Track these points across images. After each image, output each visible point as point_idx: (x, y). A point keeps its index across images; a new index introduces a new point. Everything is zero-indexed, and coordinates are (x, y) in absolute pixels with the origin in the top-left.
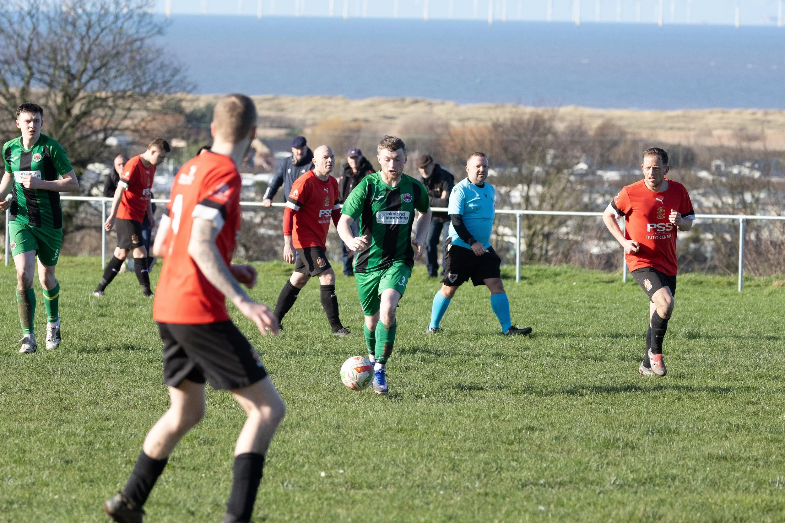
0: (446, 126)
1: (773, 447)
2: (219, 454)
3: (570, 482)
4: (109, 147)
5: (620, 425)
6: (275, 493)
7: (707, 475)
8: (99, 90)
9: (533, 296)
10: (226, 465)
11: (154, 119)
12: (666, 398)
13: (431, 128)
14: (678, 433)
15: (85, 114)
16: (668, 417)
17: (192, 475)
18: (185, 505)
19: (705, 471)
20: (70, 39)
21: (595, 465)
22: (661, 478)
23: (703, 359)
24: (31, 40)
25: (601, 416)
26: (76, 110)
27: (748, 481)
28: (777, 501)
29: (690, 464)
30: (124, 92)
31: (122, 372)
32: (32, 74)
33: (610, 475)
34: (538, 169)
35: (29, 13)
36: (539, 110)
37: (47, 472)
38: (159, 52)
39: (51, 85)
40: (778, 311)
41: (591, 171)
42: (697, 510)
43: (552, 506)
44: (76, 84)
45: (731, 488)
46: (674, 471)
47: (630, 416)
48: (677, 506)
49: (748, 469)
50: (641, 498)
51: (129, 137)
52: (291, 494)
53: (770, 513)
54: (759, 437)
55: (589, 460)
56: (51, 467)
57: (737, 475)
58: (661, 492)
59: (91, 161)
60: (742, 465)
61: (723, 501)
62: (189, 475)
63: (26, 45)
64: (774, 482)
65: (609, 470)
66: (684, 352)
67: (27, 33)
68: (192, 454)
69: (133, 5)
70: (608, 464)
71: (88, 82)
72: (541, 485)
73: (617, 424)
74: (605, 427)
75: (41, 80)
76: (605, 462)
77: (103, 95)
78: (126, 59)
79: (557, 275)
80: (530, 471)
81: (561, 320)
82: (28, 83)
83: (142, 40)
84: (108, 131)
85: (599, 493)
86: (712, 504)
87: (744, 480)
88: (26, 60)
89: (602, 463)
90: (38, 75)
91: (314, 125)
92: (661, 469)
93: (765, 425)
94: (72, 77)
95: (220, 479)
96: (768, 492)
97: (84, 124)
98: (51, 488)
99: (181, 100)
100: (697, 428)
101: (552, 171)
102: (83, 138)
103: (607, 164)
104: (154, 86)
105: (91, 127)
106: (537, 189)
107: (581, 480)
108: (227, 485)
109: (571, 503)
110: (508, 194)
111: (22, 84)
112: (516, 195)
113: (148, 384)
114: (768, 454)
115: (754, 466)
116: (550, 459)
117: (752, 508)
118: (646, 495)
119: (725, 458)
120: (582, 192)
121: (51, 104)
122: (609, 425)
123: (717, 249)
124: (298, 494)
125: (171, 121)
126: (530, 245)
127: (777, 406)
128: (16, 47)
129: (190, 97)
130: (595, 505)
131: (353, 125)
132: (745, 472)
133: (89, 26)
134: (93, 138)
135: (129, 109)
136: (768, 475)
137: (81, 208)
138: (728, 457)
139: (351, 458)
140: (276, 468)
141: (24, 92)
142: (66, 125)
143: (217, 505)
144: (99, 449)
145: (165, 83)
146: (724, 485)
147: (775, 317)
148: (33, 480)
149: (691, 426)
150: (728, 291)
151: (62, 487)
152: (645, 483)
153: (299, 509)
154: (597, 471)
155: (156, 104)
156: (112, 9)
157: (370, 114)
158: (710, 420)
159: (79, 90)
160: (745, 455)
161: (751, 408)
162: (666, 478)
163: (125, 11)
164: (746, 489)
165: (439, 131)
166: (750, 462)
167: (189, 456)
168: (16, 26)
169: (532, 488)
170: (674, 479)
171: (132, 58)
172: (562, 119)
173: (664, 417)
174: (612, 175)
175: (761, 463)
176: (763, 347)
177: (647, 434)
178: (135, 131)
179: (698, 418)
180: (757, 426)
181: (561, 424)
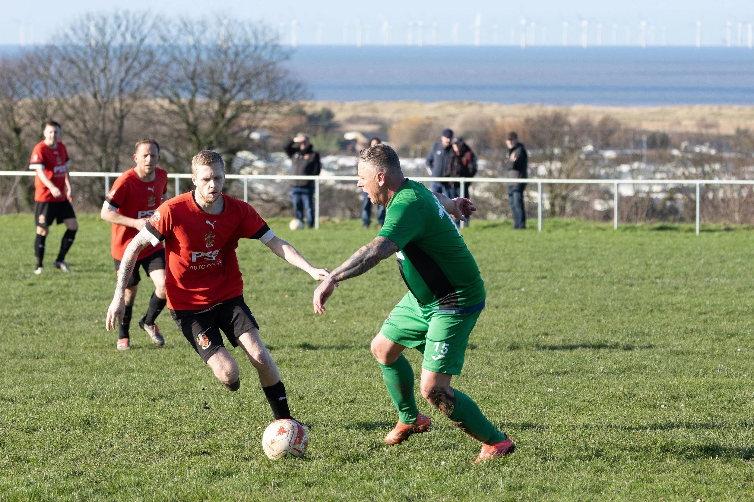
0: (492, 121)
1: (716, 345)
2: (323, 356)
3: (572, 371)
4: (252, 140)
5: (608, 331)
6: (362, 383)
7: (669, 365)
8: (245, 99)
9: (550, 240)
10: (327, 364)
11: (283, 120)
12: (642, 311)
13: (482, 123)
14: (650, 336)
15: (234, 117)
16: (643, 324)
17: (303, 371)
18: (297, 392)
19: (667, 362)
20: (223, 64)
21: (590, 358)
22: (636, 368)
23: (670, 283)
24: (195, 65)
25: (595, 324)
26: (229, 113)
27: (697, 368)
28: (718, 383)
29: (658, 357)
30: (262, 101)
31: (257, 299)
32: (196, 90)
33: (600, 366)
34: (557, 151)
35: (195, 47)
36: (558, 109)
37: (200, 371)
38: (286, 72)
39: (210, 96)
40: (724, 248)
41: (596, 151)
42: (661, 390)
43: (558, 388)
44: (228, 96)
45: (686, 373)
46: (646, 363)
47: (616, 324)
48: (647, 387)
49: (698, 360)
50: (621, 382)
51: (267, 133)
52: (373, 384)
53: (712, 391)
54: (707, 337)
55: (586, 356)
56: (203, 367)
57: (691, 364)
58: (636, 378)
59: (240, 149)
60: (694, 357)
61: (679, 384)
62: (301, 371)
63: (191, 68)
64: (716, 369)
65: (599, 362)
66: (656, 278)
67: (192, 60)
68: (304, 356)
69: (267, 39)
70: (598, 358)
71: (236, 94)
72: (551, 374)
73: (606, 330)
74: (598, 332)
75: (203, 94)
76: (597, 357)
77: (247, 103)
78: (263, 77)
79: (568, 225)
80: (543, 364)
81: (569, 257)
82: (194, 96)
83: (274, 63)
84: (252, 129)
85: (592, 379)
86: (671, 385)
87: (695, 368)
88: (192, 78)
89: (595, 357)
90: (201, 90)
91: (399, 122)
92: (636, 361)
93: (712, 328)
94: (225, 91)
95: (323, 374)
96: (712, 376)
97: (234, 124)
98: (202, 382)
99: (304, 106)
100: (663, 332)
101: (567, 151)
102: (234, 134)
103: (607, 146)
104: (283, 97)
105: (239, 126)
106: (556, 165)
107: (579, 370)
108: (328, 377)
109: (571, 386)
110: (536, 168)
111: (189, 97)
112: (542, 169)
113: (275, 307)
114: (713, 350)
115: (703, 358)
116: (557, 355)
117: (700, 387)
118: (625, 380)
119: (682, 353)
120: (589, 166)
121: (211, 110)
122: (600, 331)
123: (686, 205)
124: (378, 383)
125: (297, 120)
126: (552, 205)
127: (720, 315)
128: (185, 69)
129: (309, 103)
130: (588, 387)
131: (427, 122)
132: (696, 363)
133: (237, 54)
134: (241, 133)
135: (266, 113)
136: (712, 364)
137: (234, 184)
138: (684, 352)
139: (417, 357)
140: (363, 365)
141: (192, 102)
142: (221, 125)
143: (320, 392)
144: (238, 354)
145: (291, 94)
146: (681, 372)
147: (722, 253)
148: (190, 376)
149: (659, 330)
150: (690, 234)
151: (210, 381)
152: (624, 371)
153: (378, 393)
154: (591, 363)
155: (285, 109)
156: (253, 42)
157: (438, 114)
158: (672, 326)
159: (229, 101)
160: (696, 350)
161: (703, 317)
162: (640, 367)
163: (262, 43)
164: (696, 374)
165: (488, 124)
166: (700, 355)
167: (301, 357)
168: (185, 56)
169: (544, 376)
170: (645, 368)
171: (267, 77)
172: (575, 115)
173: (640, 325)
174: (610, 154)
175: (708, 356)
176: (713, 273)
177: (628, 336)
178: (271, 128)
179: (664, 325)
180: (705, 330)
181: (566, 330)
